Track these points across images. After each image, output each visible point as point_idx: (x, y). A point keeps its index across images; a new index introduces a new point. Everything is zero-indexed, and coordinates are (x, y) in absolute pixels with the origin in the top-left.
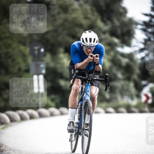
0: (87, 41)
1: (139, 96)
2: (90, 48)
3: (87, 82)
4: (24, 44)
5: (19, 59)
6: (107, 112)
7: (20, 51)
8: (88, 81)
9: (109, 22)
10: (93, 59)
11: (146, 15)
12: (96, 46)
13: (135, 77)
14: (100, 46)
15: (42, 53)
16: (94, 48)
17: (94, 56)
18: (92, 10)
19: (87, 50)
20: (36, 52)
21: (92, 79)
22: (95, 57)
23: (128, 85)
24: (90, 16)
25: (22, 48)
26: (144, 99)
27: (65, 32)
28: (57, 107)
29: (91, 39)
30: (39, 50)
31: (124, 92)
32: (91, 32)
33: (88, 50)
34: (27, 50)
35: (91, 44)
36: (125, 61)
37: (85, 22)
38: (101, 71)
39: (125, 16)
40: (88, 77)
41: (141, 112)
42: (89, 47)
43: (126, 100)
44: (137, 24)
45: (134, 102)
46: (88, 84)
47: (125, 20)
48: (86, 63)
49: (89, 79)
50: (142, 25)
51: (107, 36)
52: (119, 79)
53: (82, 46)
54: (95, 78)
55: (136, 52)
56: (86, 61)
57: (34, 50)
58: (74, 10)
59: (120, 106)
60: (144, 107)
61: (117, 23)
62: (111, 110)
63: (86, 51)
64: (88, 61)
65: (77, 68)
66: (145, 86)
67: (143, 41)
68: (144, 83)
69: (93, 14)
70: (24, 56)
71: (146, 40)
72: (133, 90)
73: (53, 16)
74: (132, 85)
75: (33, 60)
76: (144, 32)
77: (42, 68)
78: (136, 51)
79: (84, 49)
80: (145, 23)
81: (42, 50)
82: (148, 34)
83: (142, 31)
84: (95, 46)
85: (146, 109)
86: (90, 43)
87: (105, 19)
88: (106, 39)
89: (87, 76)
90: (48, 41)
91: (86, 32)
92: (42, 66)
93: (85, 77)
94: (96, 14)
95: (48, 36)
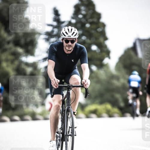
6: (12, 120)
11: (49, 25)
55: (40, 61)
62: (16, 118)
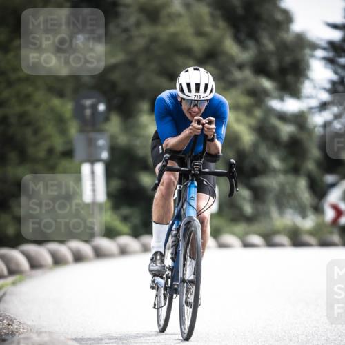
0: (189, 90)
1: (318, 210)
2: (197, 105)
3: (190, 179)
4: (61, 95)
5: (50, 129)
6: (246, 245)
7: (52, 110)
8: (193, 175)
9: (251, 43)
10: (203, 129)
11: (335, 26)
12: (211, 100)
13: (310, 166)
14: (218, 99)
15: (101, 113)
16: (206, 104)
17: (203, 121)
18: (212, 16)
19: (190, 109)
20: (88, 112)
21: (200, 170)
22: (206, 123)
23: (294, 185)
24: (208, 29)
25: (56, 102)
26: (330, 214)
27: (153, 66)
28: (136, 234)
29: (198, 86)
30: (94, 107)
31: (284, 199)
32: (198, 70)
33: (193, 110)
34: (67, 108)
35: (200, 97)
36: (286, 130)
37: (197, 44)
38: (221, 154)
39: (288, 30)
40: (192, 167)
41: (324, 244)
42: (195, 103)
43: (290, 218)
44: (314, 46)
45: (308, 223)
46: (192, 183)
47: (288, 37)
48: (187, 137)
49: (193, 172)
50: (324, 49)
51: (248, 73)
52: (275, 171)
53: (179, 99)
54: (207, 170)
55: (313, 111)
56: (186, 132)
57: (83, 108)
58: (173, 17)
59: (277, 232)
60: (331, 233)
61: (269, 45)
62: (256, 239)
63: (188, 110)
64: (191, 133)
65: (168, 148)
66: (333, 185)
67: (328, 86)
68: (330, 178)
69: (215, 26)
70: (60, 121)
71: (333, 83)
72: (306, 196)
73: (126, 30)
74: (302, 183)
75: (82, 131)
76: (329, 66)
77: (101, 148)
78: (311, 108)
79: (185, 107)
80: (332, 46)
81: (102, 107)
82: (340, 71)
83: (326, 64)
84: (207, 100)
85: (336, 238)
86: (197, 94)
87: (242, 36)
88: (245, 80)
89: (189, 166)
90: (113, 85)
91: (187, 71)
92: (101, 142)
93: (186, 166)
94: (222, 24)
95: (115, 76)
